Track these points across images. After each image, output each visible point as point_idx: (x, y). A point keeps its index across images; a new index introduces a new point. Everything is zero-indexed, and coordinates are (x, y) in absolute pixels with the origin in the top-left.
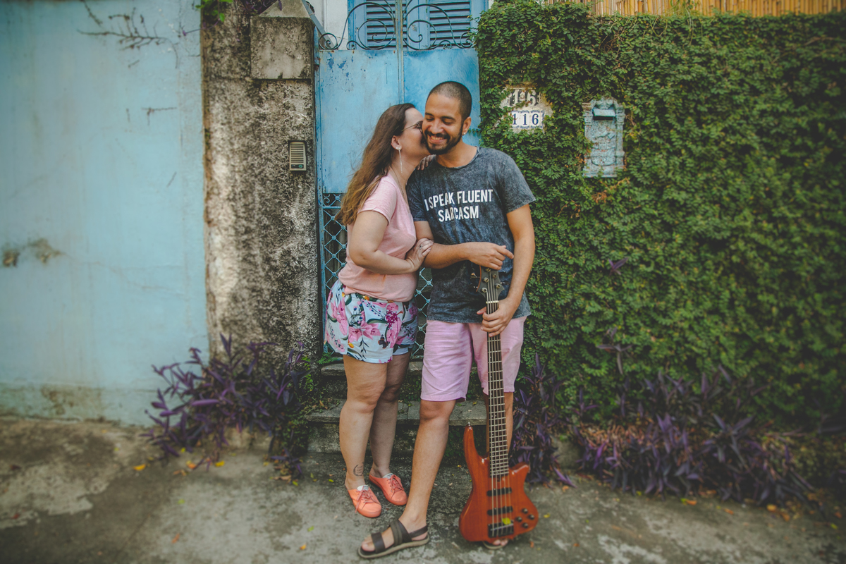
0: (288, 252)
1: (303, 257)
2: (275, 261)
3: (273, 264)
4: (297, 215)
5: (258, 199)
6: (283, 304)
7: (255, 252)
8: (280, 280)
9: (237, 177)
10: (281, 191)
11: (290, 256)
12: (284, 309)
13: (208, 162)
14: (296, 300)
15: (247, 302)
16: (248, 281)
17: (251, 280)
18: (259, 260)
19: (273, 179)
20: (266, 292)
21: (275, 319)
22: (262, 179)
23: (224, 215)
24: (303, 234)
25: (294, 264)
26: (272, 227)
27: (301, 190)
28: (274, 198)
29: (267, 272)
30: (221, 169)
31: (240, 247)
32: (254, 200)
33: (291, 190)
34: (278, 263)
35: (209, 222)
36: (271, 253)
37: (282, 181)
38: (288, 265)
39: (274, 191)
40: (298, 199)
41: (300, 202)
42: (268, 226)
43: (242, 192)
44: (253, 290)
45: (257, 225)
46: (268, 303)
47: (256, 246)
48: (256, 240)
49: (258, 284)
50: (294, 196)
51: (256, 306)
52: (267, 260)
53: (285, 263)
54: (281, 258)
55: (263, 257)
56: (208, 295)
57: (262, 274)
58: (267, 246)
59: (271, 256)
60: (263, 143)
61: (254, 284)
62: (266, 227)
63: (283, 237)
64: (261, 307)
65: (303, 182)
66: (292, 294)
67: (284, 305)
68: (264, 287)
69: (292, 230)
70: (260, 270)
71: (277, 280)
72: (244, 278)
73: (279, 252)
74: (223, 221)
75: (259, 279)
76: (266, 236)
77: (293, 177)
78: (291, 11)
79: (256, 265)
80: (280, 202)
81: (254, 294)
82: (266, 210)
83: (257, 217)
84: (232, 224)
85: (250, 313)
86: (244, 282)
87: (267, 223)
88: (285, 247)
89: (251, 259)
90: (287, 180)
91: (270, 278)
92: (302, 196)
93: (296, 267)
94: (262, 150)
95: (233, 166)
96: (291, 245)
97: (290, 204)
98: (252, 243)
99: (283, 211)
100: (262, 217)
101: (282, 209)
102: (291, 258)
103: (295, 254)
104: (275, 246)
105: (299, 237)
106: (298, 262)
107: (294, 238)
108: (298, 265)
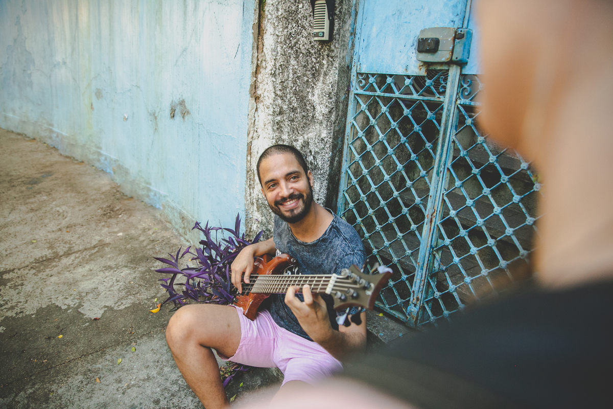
0: (307, 143)
1: (318, 153)
4: (319, 98)
5: (291, 76)
9: (279, 49)
10: (310, 66)
11: (308, 147)
13: (259, 31)
19: (305, 52)
22: (297, 51)
23: (267, 89)
24: (321, 123)
25: (310, 158)
26: (299, 110)
27: (325, 67)
28: (304, 75)
30: (269, 40)
31: (275, 128)
32: (288, 77)
33: (317, 66)
35: (257, 98)
37: (312, 54)
39: (304, 66)
40: (321, 78)
41: (323, 83)
42: (296, 109)
43: (281, 65)
45: (288, 106)
47: (286, 130)
48: (286, 123)
50: (319, 75)
58: (293, 132)
59: (295, 144)
60: (301, 6)
62: (294, 110)
63: (306, 124)
65: (328, 56)
69: (313, 117)
73: (301, 140)
74: (267, 98)
76: (293, 120)
80: (308, 81)
82: (296, 89)
83: (288, 96)
84: (272, 102)
87: (295, 105)
88: (306, 137)
90: (315, 53)
92: (325, 74)
93: (311, 163)
94: (299, 16)
95: (278, 36)
96: (310, 135)
97: (315, 85)
98: (283, 125)
99: (309, 92)
100: (292, 97)
101: (308, 90)
102: (308, 151)
103: (312, 147)
104: (299, 133)
105: (318, 126)
106: (314, 157)
107: (314, 127)
108: (313, 161)
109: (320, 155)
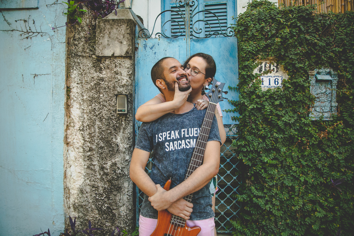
0: (115, 164)
1: (124, 168)
2: (107, 169)
3: (106, 171)
4: (121, 140)
5: (97, 130)
6: (111, 196)
7: (95, 163)
8: (110, 181)
9: (85, 116)
10: (112, 125)
11: (116, 166)
12: (112, 200)
13: (68, 107)
14: (119, 194)
15: (89, 194)
16: (90, 181)
17: (92, 180)
18: (97, 168)
19: (107, 118)
20: (101, 188)
21: (106, 205)
22: (100, 118)
23: (77, 139)
24: (124, 153)
25: (119, 171)
26: (106, 148)
27: (124, 125)
28: (107, 130)
29: (102, 176)
30: (76, 111)
31: (86, 159)
32: (95, 131)
33: (118, 125)
34: (109, 170)
35: (68, 144)
36: (105, 164)
37: (112, 119)
38: (115, 172)
39: (107, 125)
40: (122, 131)
41: (123, 133)
42: (104, 147)
43: (88, 125)
44: (93, 187)
45: (96, 146)
46: (101, 195)
47: (96, 159)
48: (96, 156)
49: (96, 183)
50: (120, 129)
51: (94, 197)
52: (102, 168)
53: (113, 171)
54: (111, 167)
55: (100, 166)
56: (65, 189)
57: (99, 177)
58: (102, 160)
59: (105, 166)
60: (101, 95)
61: (93, 183)
62: (102, 148)
63: (112, 154)
64: (97, 197)
65: (125, 120)
66: (117, 190)
67: (112, 197)
68: (99, 185)
69: (117, 150)
70: (98, 174)
71: (108, 181)
72: (88, 179)
73: (109, 163)
74: (76, 143)
75: (97, 180)
76: (102, 153)
77: (119, 117)
78: (122, 15)
79: (95, 171)
80: (111, 132)
81: (94, 189)
82: (102, 137)
83: (96, 141)
84: (81, 145)
85: (91, 201)
86: (88, 181)
87: (103, 145)
88: (113, 161)
89: (92, 167)
90: (115, 119)
91: (103, 179)
92: (124, 129)
93: (120, 174)
94: (101, 100)
95: (83, 109)
96: (117, 159)
97: (117, 134)
98: (93, 157)
99: (113, 138)
100: (99, 141)
101: (112, 137)
102: (116, 168)
103: (119, 165)
104: (107, 160)
105: (122, 154)
106: (121, 170)
107: (119, 155)
108: (121, 173)
109: (125, 169)
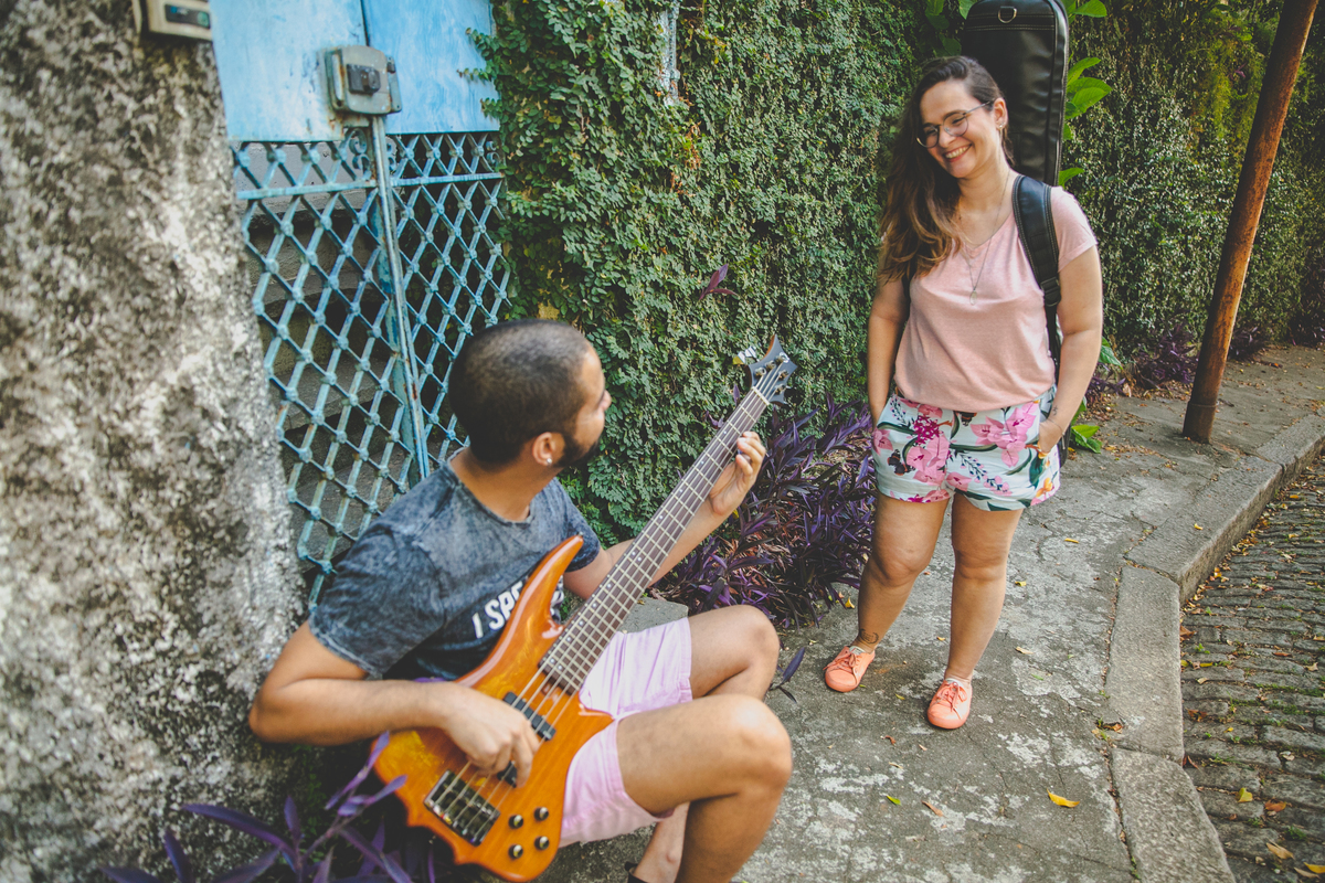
0: (186, 395)
1: (235, 400)
2: (148, 446)
3: (145, 460)
4: (190, 234)
6: (203, 605)
7: (60, 433)
8: (182, 518)
10: (109, 125)
11: (191, 405)
12: (214, 621)
14: (241, 568)
15: (76, 672)
16: (56, 577)
17: (70, 563)
18: (81, 463)
19: (65, 64)
20: (142, 589)
21: (190, 673)
24: (218, 309)
25: (213, 436)
26: (107, 299)
27: (186, 124)
28: (89, 159)
29: (126, 506)
33: (150, 121)
34: (158, 447)
36: (126, 415)
37: (105, 76)
38: (196, 446)
39: (79, 124)
40: (181, 165)
41: (192, 179)
42: (91, 297)
44: (90, 604)
45: (41, 298)
46: (152, 627)
47: (54, 402)
48: (48, 376)
49: (104, 571)
50: (168, 154)
51: (115, 666)
52: (118, 450)
53: (183, 441)
54: (167, 426)
55: (96, 445)
57: (110, 519)
58: (103, 390)
59: (128, 427)
61: (85, 576)
62: (80, 304)
63: (155, 335)
64: (135, 659)
65: (188, 90)
66: (226, 551)
67: (208, 603)
68: (130, 569)
69: (181, 300)
70: (97, 503)
71: (171, 520)
72: (35, 570)
73: (153, 400)
75: (102, 547)
76: (90, 346)
77: (147, 67)
79: (75, 495)
80: (115, 181)
81: (96, 618)
82: (65, 221)
83: (31, 260)
85: (100, 708)
86: (44, 589)
87: (85, 283)
88: (172, 378)
89: (44, 467)
90: (125, 75)
91: (141, 523)
92: (194, 151)
93: (223, 445)
96: (189, 363)
97: (158, 189)
98: (29, 392)
99: (137, 221)
100: (52, 256)
101: (131, 214)
102: (198, 416)
103: (210, 398)
104: (131, 382)
105: (209, 323)
106: (224, 421)
107: (196, 332)
108: (227, 437)
109: (241, 405)
